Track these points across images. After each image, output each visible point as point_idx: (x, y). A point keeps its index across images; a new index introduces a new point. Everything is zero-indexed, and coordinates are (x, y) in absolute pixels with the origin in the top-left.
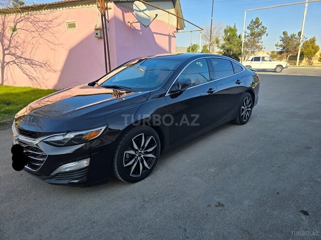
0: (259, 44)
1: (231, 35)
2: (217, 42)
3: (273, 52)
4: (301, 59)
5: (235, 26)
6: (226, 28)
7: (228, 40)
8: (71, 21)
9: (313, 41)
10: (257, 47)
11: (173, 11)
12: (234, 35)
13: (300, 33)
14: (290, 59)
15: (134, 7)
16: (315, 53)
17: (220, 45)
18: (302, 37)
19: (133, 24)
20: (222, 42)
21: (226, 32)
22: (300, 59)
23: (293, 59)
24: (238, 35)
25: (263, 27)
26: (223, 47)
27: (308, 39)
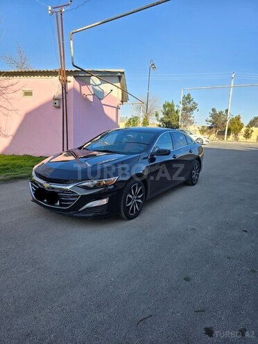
0: (191, 119)
1: (169, 109)
2: (157, 115)
3: (203, 127)
4: (229, 134)
5: (173, 102)
6: (164, 103)
7: (167, 114)
8: (27, 89)
9: (238, 118)
10: (190, 121)
11: (118, 84)
12: (172, 110)
13: (227, 111)
14: (218, 134)
15: (91, 82)
16: (240, 129)
17: (160, 119)
18: (228, 114)
19: (88, 96)
20: (161, 116)
21: (164, 106)
22: (227, 135)
23: (221, 134)
24: (176, 110)
25: (194, 103)
26: (162, 120)
27: (234, 117)
